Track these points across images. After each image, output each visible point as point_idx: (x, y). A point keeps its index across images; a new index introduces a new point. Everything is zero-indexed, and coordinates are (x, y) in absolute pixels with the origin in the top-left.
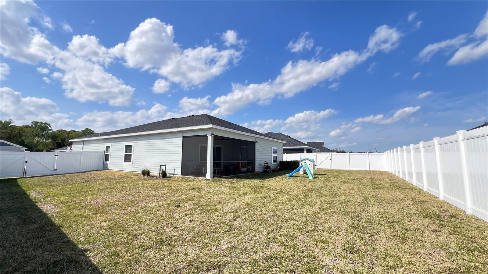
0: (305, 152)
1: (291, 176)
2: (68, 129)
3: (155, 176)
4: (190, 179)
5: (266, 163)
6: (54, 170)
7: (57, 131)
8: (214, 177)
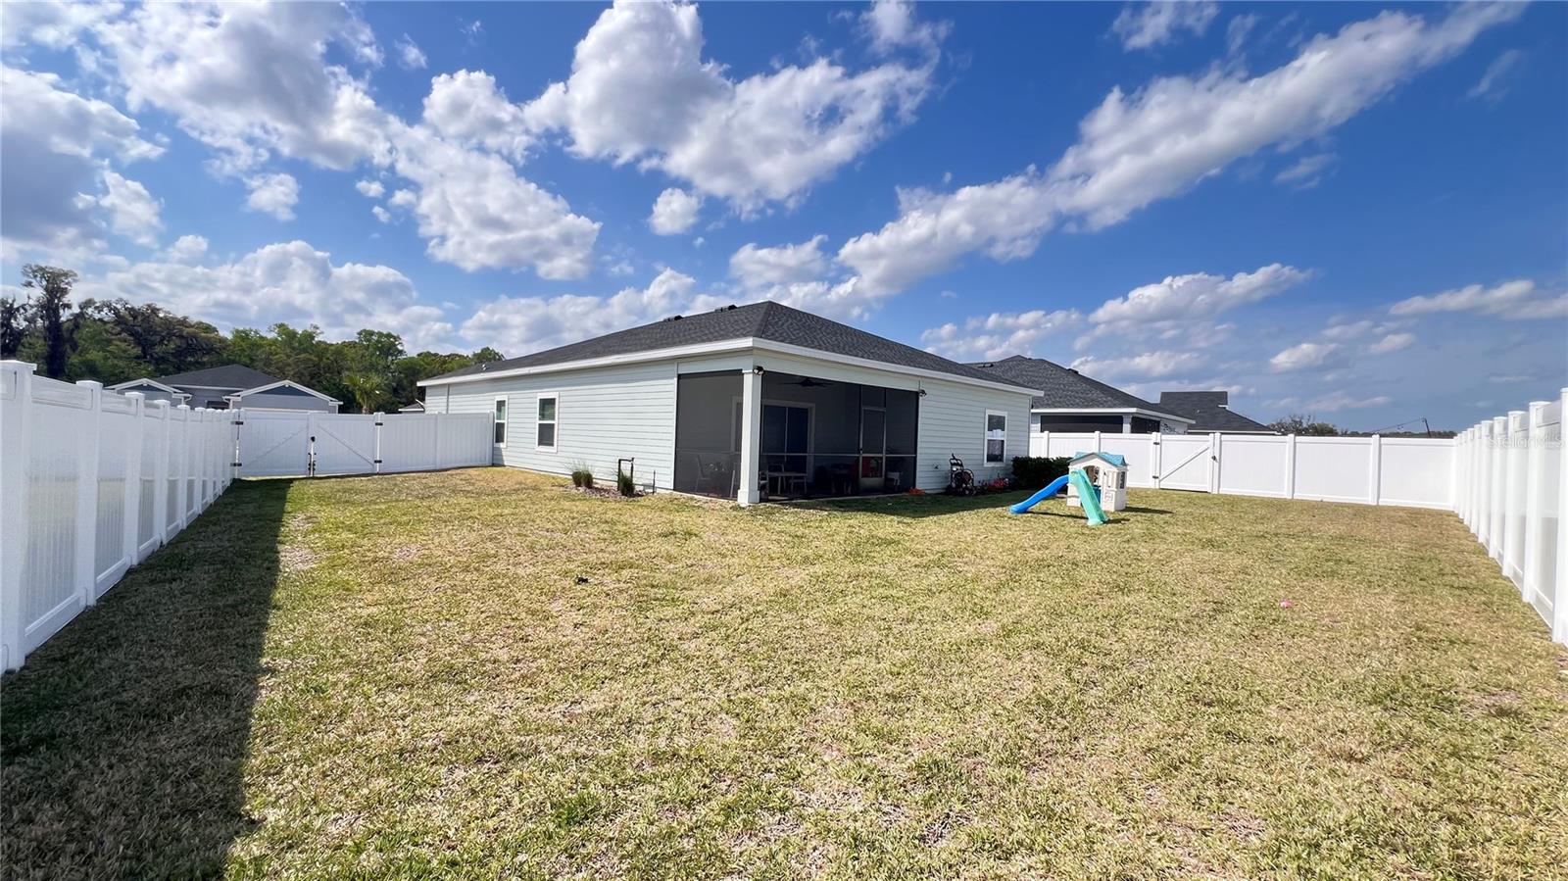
0: (1127, 427)
1: (1025, 511)
2: (444, 351)
3: (605, 491)
4: (693, 503)
5: (957, 464)
6: (376, 462)
7: (418, 355)
8: (761, 500)
